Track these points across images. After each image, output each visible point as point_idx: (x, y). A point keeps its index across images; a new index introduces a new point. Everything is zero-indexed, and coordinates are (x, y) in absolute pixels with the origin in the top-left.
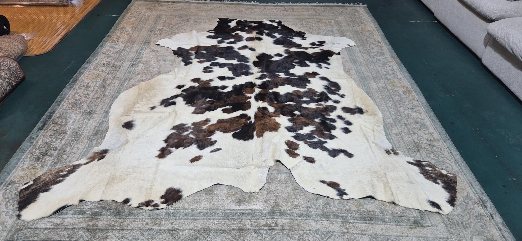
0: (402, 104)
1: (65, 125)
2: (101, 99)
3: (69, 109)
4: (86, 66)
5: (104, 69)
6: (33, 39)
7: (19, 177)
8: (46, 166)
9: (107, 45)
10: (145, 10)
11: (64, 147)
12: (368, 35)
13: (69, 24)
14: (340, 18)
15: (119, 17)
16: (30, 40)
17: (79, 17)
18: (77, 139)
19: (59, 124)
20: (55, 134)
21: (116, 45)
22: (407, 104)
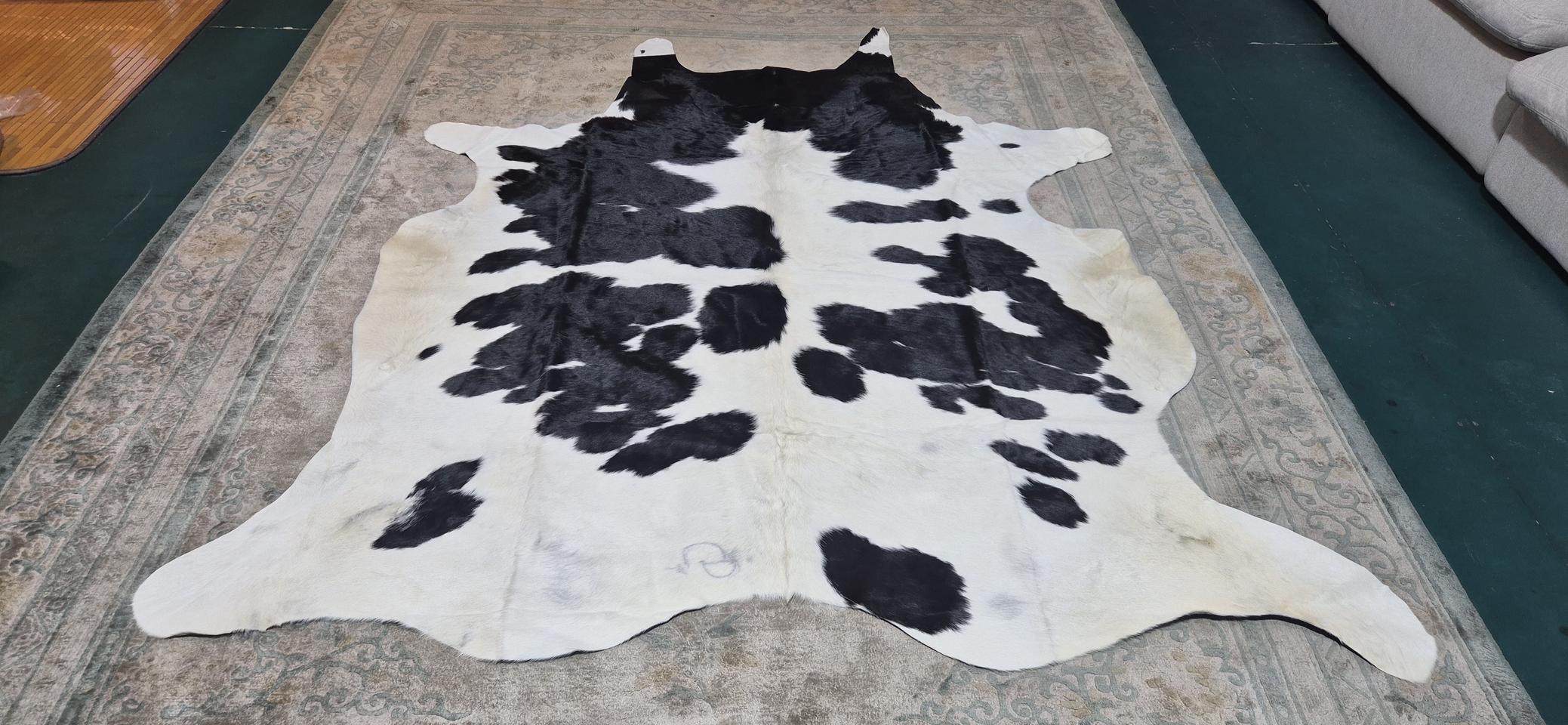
0: (1227, 336)
1: (108, 421)
2: (232, 325)
3: (126, 364)
4: (189, 208)
5: (250, 217)
6: (22, 113)
8: (39, 571)
9: (262, 131)
10: (390, 10)
11: (101, 501)
12: (1115, 92)
14: (1026, 34)
15: (305, 34)
16: (14, 117)
17: (175, 37)
18: (146, 473)
19: (90, 419)
20: (73, 454)
21: (292, 132)
22: (1243, 335)
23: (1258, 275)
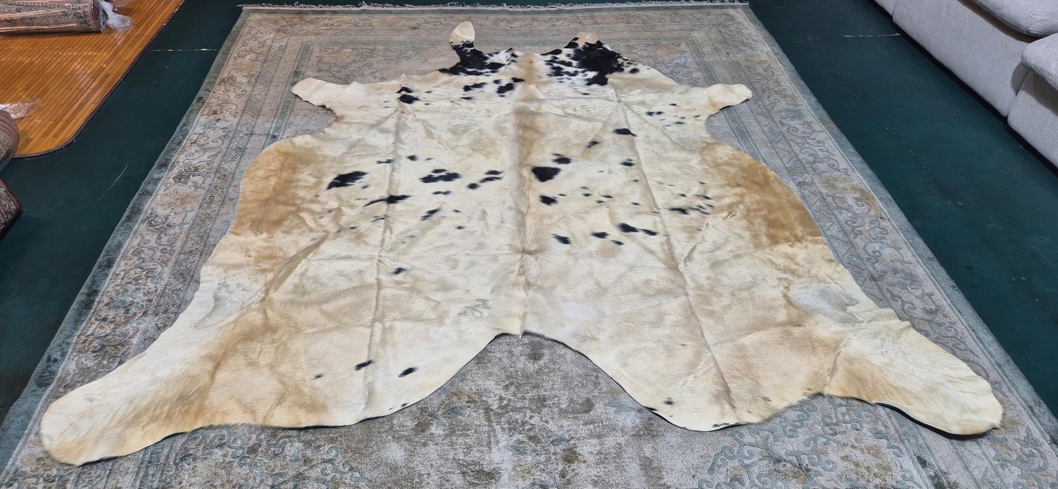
0: (859, 229)
1: (124, 323)
2: (199, 253)
3: (130, 283)
4: (156, 176)
5: (199, 180)
6: (29, 114)
7: (34, 460)
9: (198, 121)
10: (272, 36)
12: (762, 71)
13: (107, 76)
14: (698, 35)
15: (216, 53)
16: (23, 118)
17: (127, 58)
19: (112, 322)
20: (104, 346)
21: (218, 120)
22: (868, 228)
23: (871, 188)
